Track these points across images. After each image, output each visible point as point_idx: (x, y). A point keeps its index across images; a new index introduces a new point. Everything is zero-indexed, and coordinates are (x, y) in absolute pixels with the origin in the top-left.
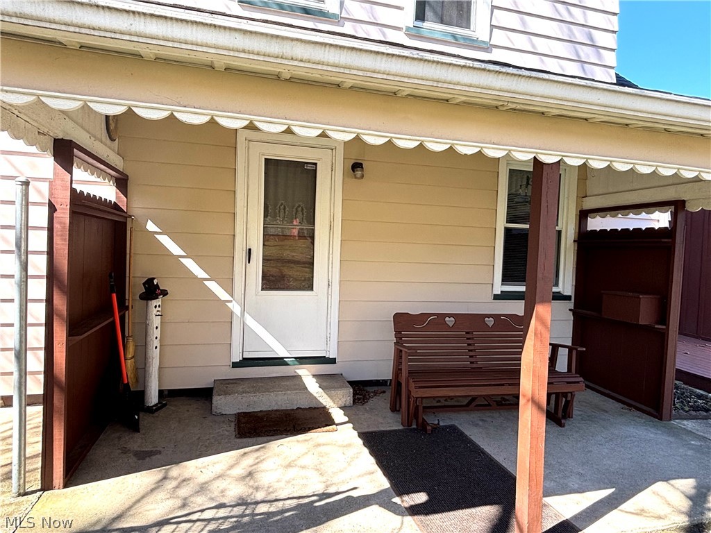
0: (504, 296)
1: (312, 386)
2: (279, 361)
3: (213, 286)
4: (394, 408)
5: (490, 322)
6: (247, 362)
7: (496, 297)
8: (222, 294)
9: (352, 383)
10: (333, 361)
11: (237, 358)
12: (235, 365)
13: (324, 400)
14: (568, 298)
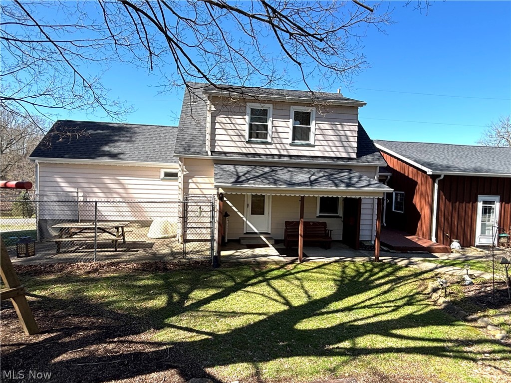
0: (320, 217)
1: (264, 239)
2: (256, 233)
3: (239, 213)
4: (284, 245)
5: (311, 223)
6: (247, 233)
7: (317, 217)
8: (242, 216)
9: (275, 240)
10: (269, 234)
11: (245, 232)
12: (245, 234)
13: (267, 242)
14: (341, 217)
